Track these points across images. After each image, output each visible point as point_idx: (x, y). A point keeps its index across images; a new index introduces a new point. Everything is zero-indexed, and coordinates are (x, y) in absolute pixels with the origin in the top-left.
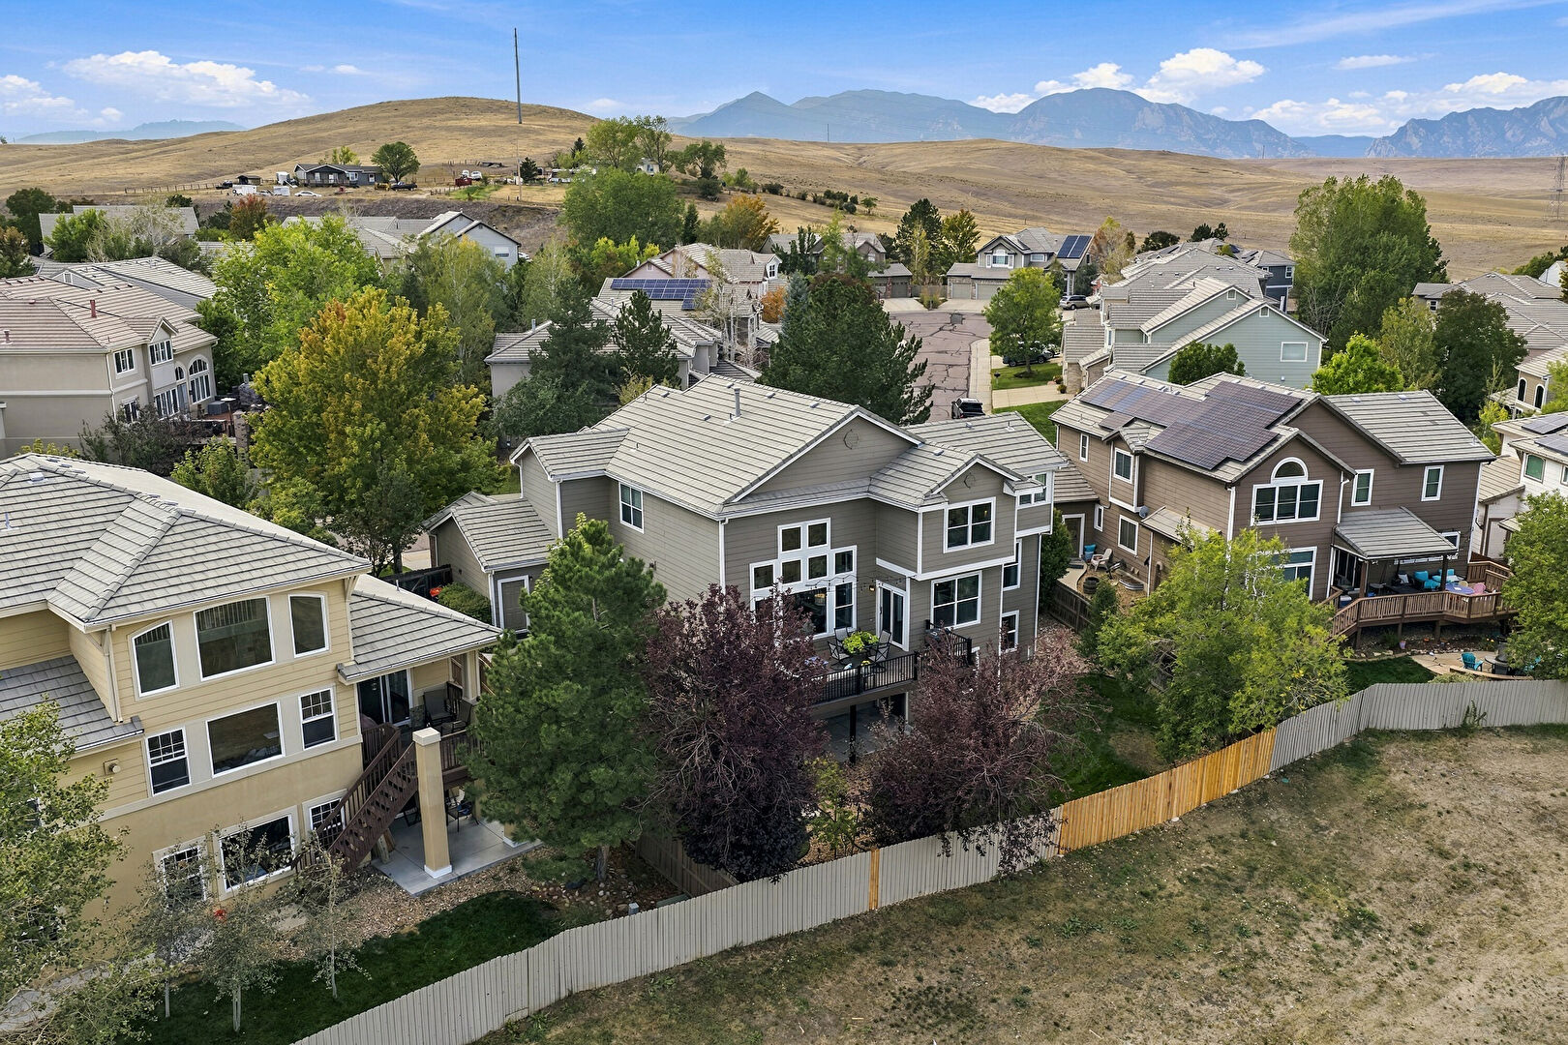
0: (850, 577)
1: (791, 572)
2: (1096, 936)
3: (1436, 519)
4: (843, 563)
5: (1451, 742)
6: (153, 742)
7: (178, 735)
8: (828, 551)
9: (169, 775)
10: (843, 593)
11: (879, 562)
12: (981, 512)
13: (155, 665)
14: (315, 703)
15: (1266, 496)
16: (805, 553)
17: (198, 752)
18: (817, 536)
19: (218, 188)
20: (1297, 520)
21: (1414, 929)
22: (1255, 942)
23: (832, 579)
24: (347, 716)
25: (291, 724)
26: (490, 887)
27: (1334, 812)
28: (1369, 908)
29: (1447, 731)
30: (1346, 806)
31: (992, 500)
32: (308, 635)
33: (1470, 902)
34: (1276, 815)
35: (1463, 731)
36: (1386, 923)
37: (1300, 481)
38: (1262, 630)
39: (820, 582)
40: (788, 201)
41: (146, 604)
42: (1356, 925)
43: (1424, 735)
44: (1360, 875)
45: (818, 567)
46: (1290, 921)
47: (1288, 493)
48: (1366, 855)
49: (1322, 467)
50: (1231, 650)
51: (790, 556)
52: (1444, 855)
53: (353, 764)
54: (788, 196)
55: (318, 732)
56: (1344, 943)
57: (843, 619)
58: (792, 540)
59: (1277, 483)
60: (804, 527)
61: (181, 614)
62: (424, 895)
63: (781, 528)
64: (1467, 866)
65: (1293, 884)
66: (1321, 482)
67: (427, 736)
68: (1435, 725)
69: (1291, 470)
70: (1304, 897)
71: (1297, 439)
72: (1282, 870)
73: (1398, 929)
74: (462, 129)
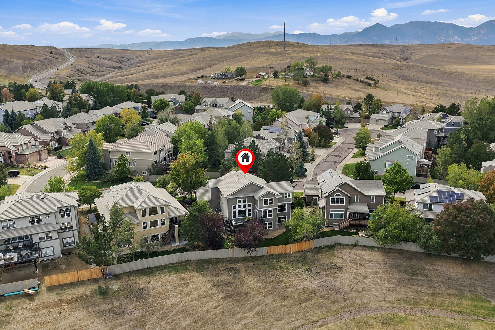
0: (251, 208)
1: (239, 207)
2: (264, 265)
3: (374, 206)
4: (249, 206)
5: (350, 247)
6: (143, 223)
7: (146, 223)
8: (246, 204)
9: (145, 227)
10: (249, 211)
11: (256, 206)
12: (271, 200)
13: (144, 214)
14: (163, 220)
15: (333, 199)
16: (242, 204)
17: (148, 225)
18: (244, 201)
19: (196, 79)
20: (340, 204)
21: (317, 272)
23: (247, 209)
24: (167, 222)
25: (160, 223)
26: (183, 247)
27: (319, 255)
28: (312, 269)
29: (352, 245)
30: (322, 254)
31: (273, 198)
32: (163, 212)
33: (330, 270)
35: (356, 245)
37: (340, 197)
39: (244, 209)
40: (350, 80)
41: (144, 206)
42: (308, 271)
43: (348, 245)
44: (315, 264)
45: (244, 206)
46: (297, 269)
47: (338, 199)
48: (319, 262)
49: (344, 195)
51: (240, 204)
52: (332, 263)
53: (168, 228)
54: (353, 79)
55: (163, 224)
57: (249, 215)
58: (239, 202)
59: (335, 197)
60: (242, 200)
61: (147, 208)
62: (175, 247)
63: (237, 200)
64: (335, 266)
66: (345, 198)
67: (176, 226)
68: (350, 244)
69: (338, 195)
70: (302, 266)
71: (338, 190)
72: (303, 262)
74: (267, 53)
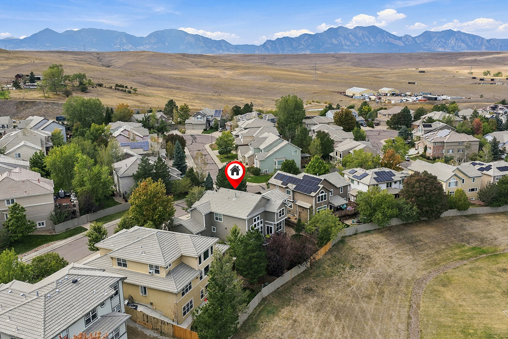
1: (255, 226)
2: (321, 276)
3: (343, 196)
4: (262, 223)
5: (354, 236)
7: (202, 271)
9: (201, 278)
11: (266, 221)
15: (319, 198)
17: (203, 274)
20: (324, 201)
21: (359, 266)
22: (340, 273)
23: (260, 226)
27: (343, 251)
28: (353, 265)
29: (353, 235)
30: (344, 250)
31: (284, 208)
33: (364, 261)
34: (335, 253)
35: (356, 234)
36: (355, 266)
37: (323, 194)
38: (333, 225)
39: (258, 227)
40: (105, 89)
42: (352, 267)
43: (350, 236)
44: (350, 260)
45: (258, 224)
46: (344, 269)
47: (322, 196)
48: (349, 257)
49: (327, 191)
50: (328, 228)
51: (255, 223)
52: (359, 255)
54: (105, 87)
56: (351, 270)
57: (262, 232)
59: (320, 195)
60: (257, 218)
63: (254, 219)
64: (363, 256)
65: (342, 263)
66: (327, 194)
68: (351, 234)
69: (322, 192)
70: (344, 265)
71: (323, 187)
72: (339, 262)
73: (357, 267)
